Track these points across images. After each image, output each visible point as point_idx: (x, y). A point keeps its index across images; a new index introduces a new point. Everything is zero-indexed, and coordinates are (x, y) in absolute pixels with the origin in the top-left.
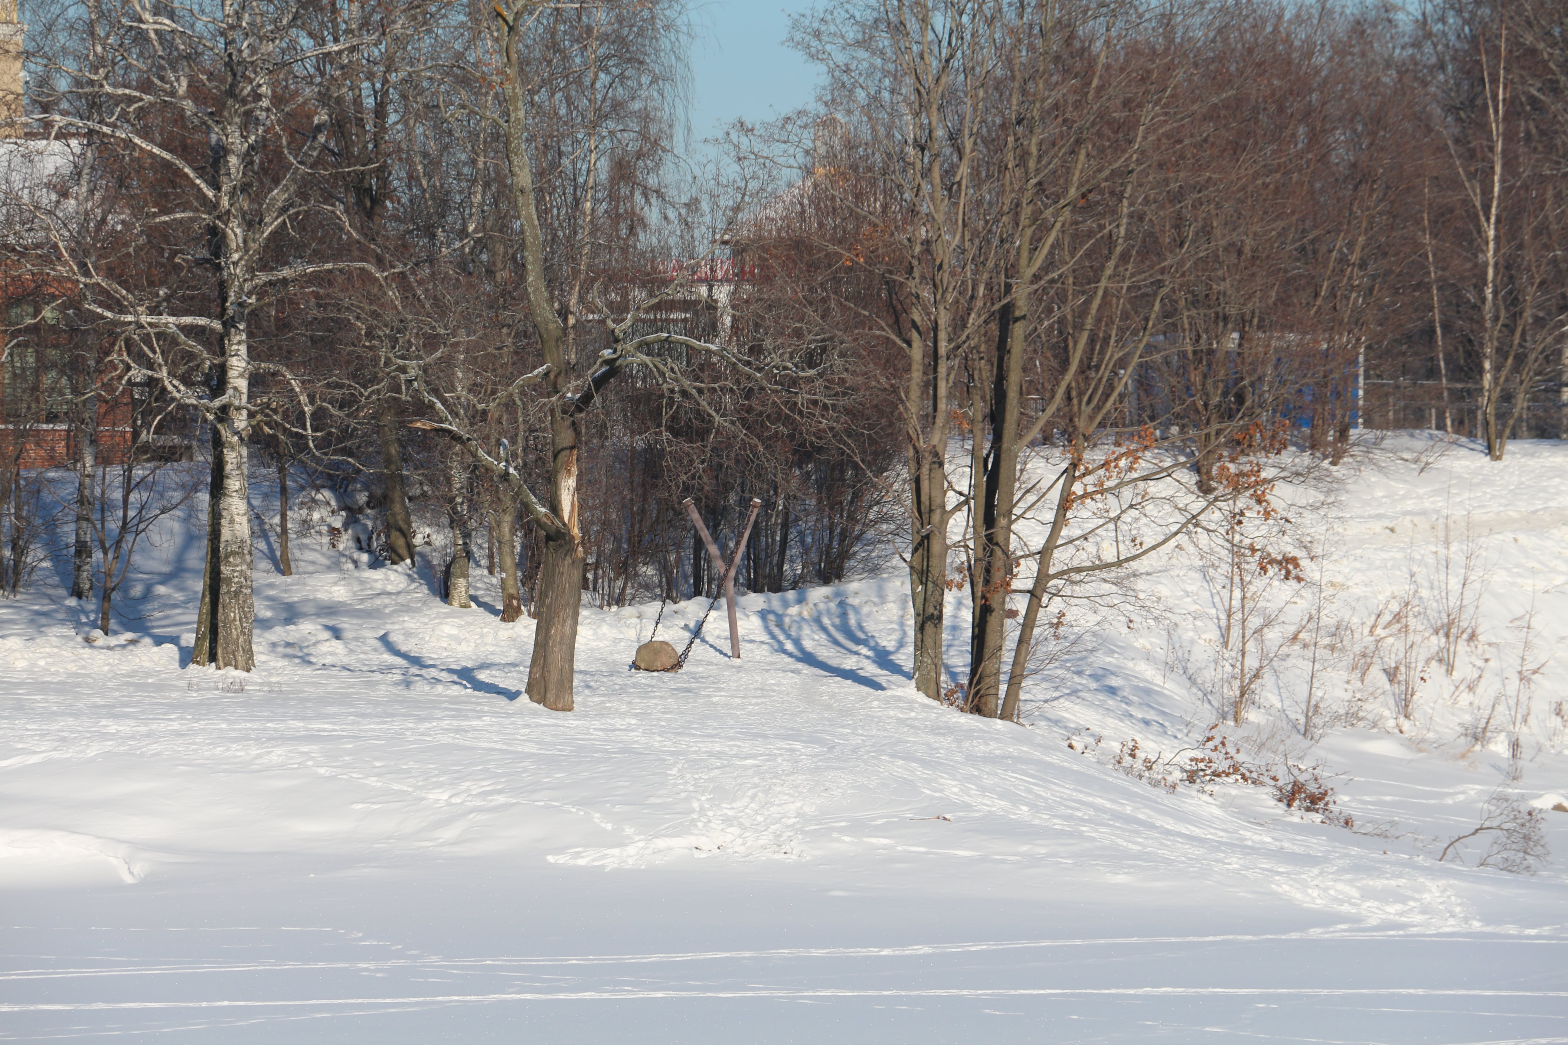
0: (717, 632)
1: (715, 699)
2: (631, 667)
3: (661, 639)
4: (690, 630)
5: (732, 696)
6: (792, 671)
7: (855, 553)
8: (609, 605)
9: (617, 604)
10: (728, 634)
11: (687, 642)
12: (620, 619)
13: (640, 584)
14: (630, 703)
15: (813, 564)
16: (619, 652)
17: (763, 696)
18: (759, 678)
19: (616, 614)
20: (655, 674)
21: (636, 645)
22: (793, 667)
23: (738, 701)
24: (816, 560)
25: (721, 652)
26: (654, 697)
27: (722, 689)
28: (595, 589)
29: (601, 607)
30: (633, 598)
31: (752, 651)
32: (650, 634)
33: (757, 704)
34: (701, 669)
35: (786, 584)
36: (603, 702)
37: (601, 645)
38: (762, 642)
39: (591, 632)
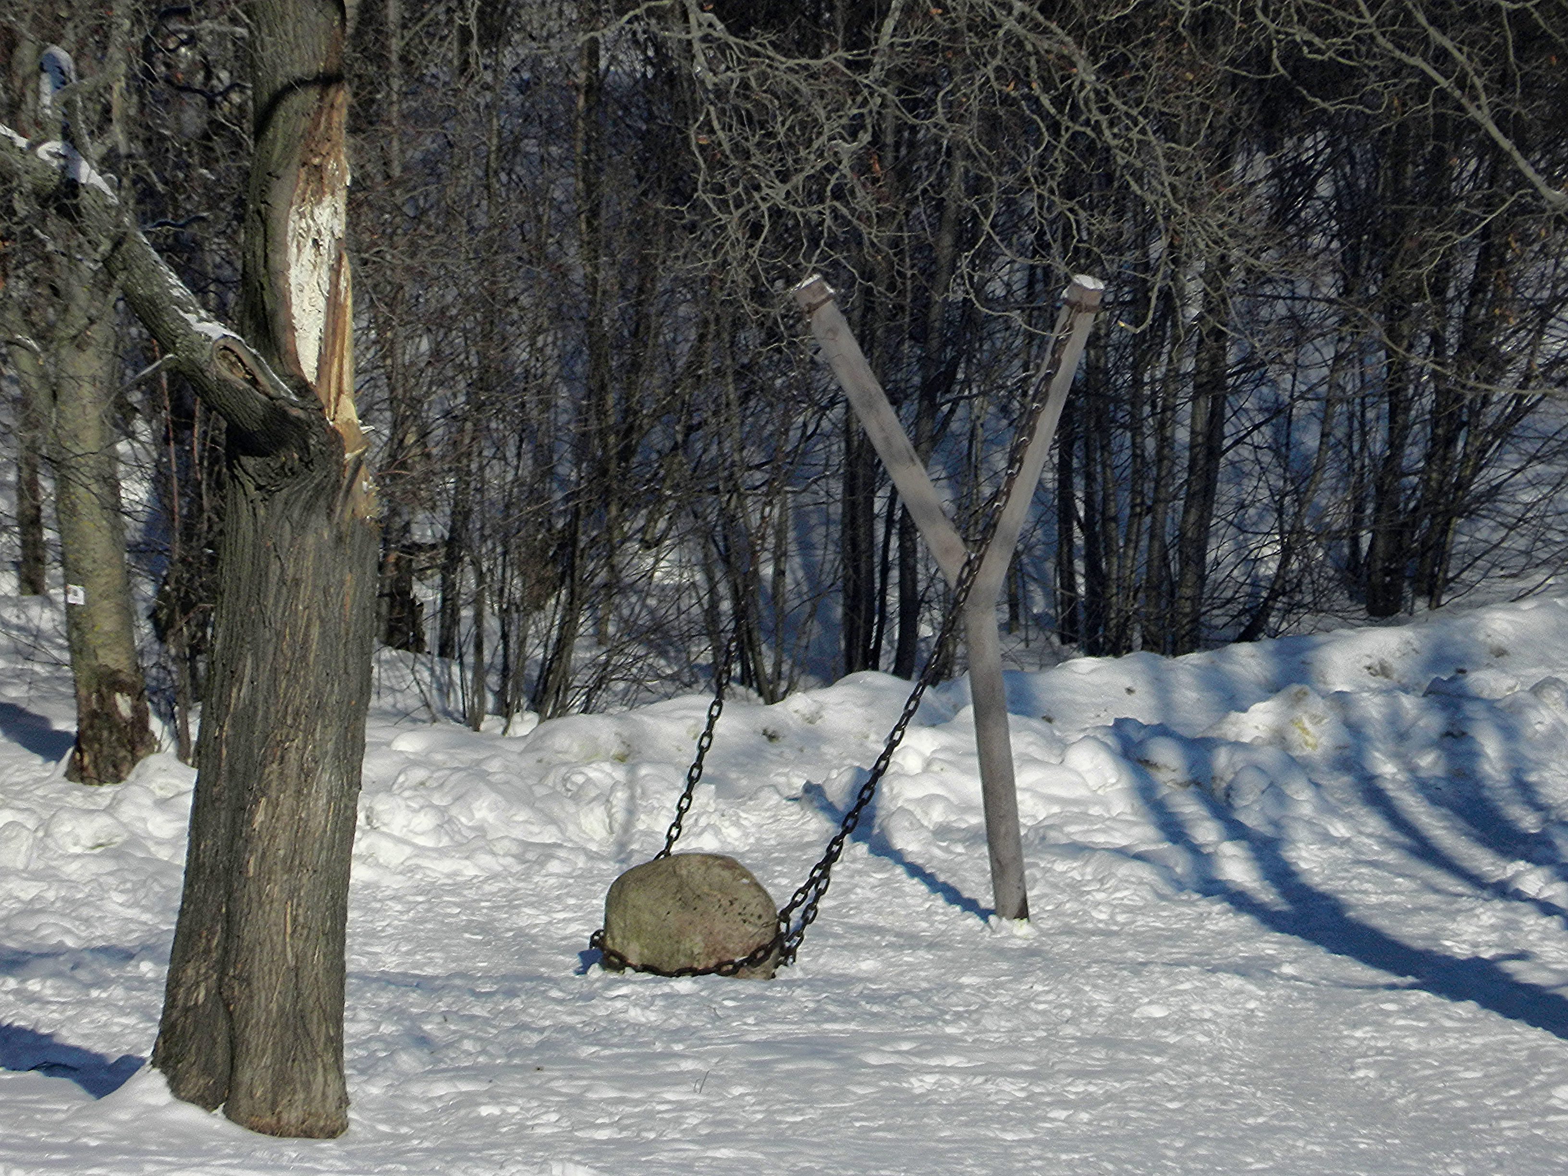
0: (937, 815)
1: (921, 1084)
2: (587, 960)
3: (709, 844)
4: (828, 808)
5: (990, 1072)
6: (1243, 970)
7: (1494, 491)
8: (505, 710)
9: (537, 705)
10: (977, 820)
11: (818, 854)
12: (545, 767)
13: (628, 626)
14: (576, 1101)
15: (1326, 535)
16: (541, 901)
17: (1113, 1070)
18: (1103, 1001)
19: (532, 744)
20: (684, 985)
21: (612, 871)
22: (1242, 951)
23: (1013, 1089)
24: (1338, 520)
25: (953, 895)
26: (677, 1079)
27: (951, 1045)
28: (446, 648)
29: (472, 720)
30: (601, 683)
31: (1076, 889)
32: (663, 824)
33: (1087, 1102)
34: (868, 965)
35: (1219, 618)
36: (471, 1100)
37: (469, 870)
38: (1123, 853)
39: (425, 821)
